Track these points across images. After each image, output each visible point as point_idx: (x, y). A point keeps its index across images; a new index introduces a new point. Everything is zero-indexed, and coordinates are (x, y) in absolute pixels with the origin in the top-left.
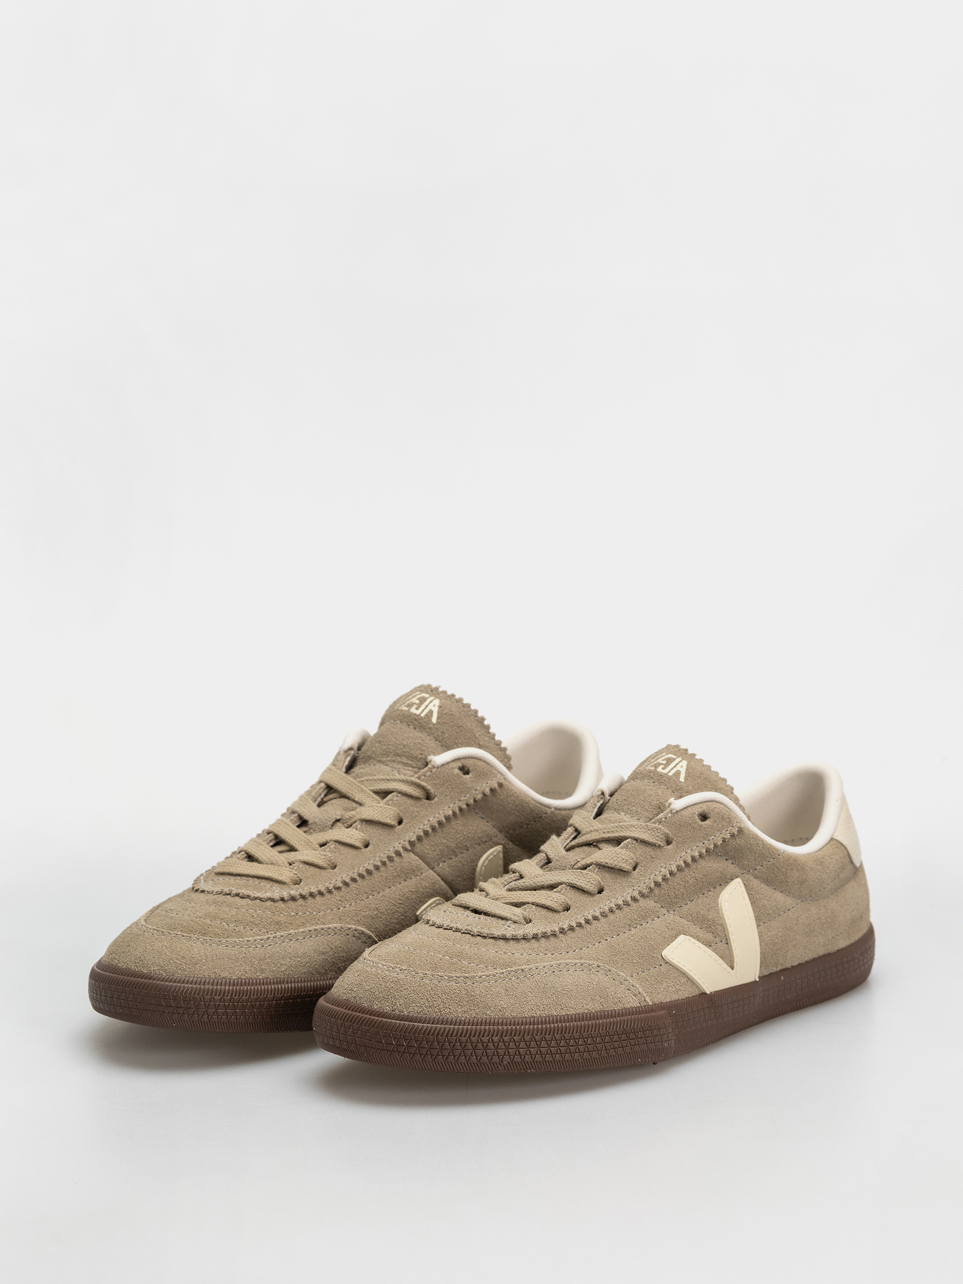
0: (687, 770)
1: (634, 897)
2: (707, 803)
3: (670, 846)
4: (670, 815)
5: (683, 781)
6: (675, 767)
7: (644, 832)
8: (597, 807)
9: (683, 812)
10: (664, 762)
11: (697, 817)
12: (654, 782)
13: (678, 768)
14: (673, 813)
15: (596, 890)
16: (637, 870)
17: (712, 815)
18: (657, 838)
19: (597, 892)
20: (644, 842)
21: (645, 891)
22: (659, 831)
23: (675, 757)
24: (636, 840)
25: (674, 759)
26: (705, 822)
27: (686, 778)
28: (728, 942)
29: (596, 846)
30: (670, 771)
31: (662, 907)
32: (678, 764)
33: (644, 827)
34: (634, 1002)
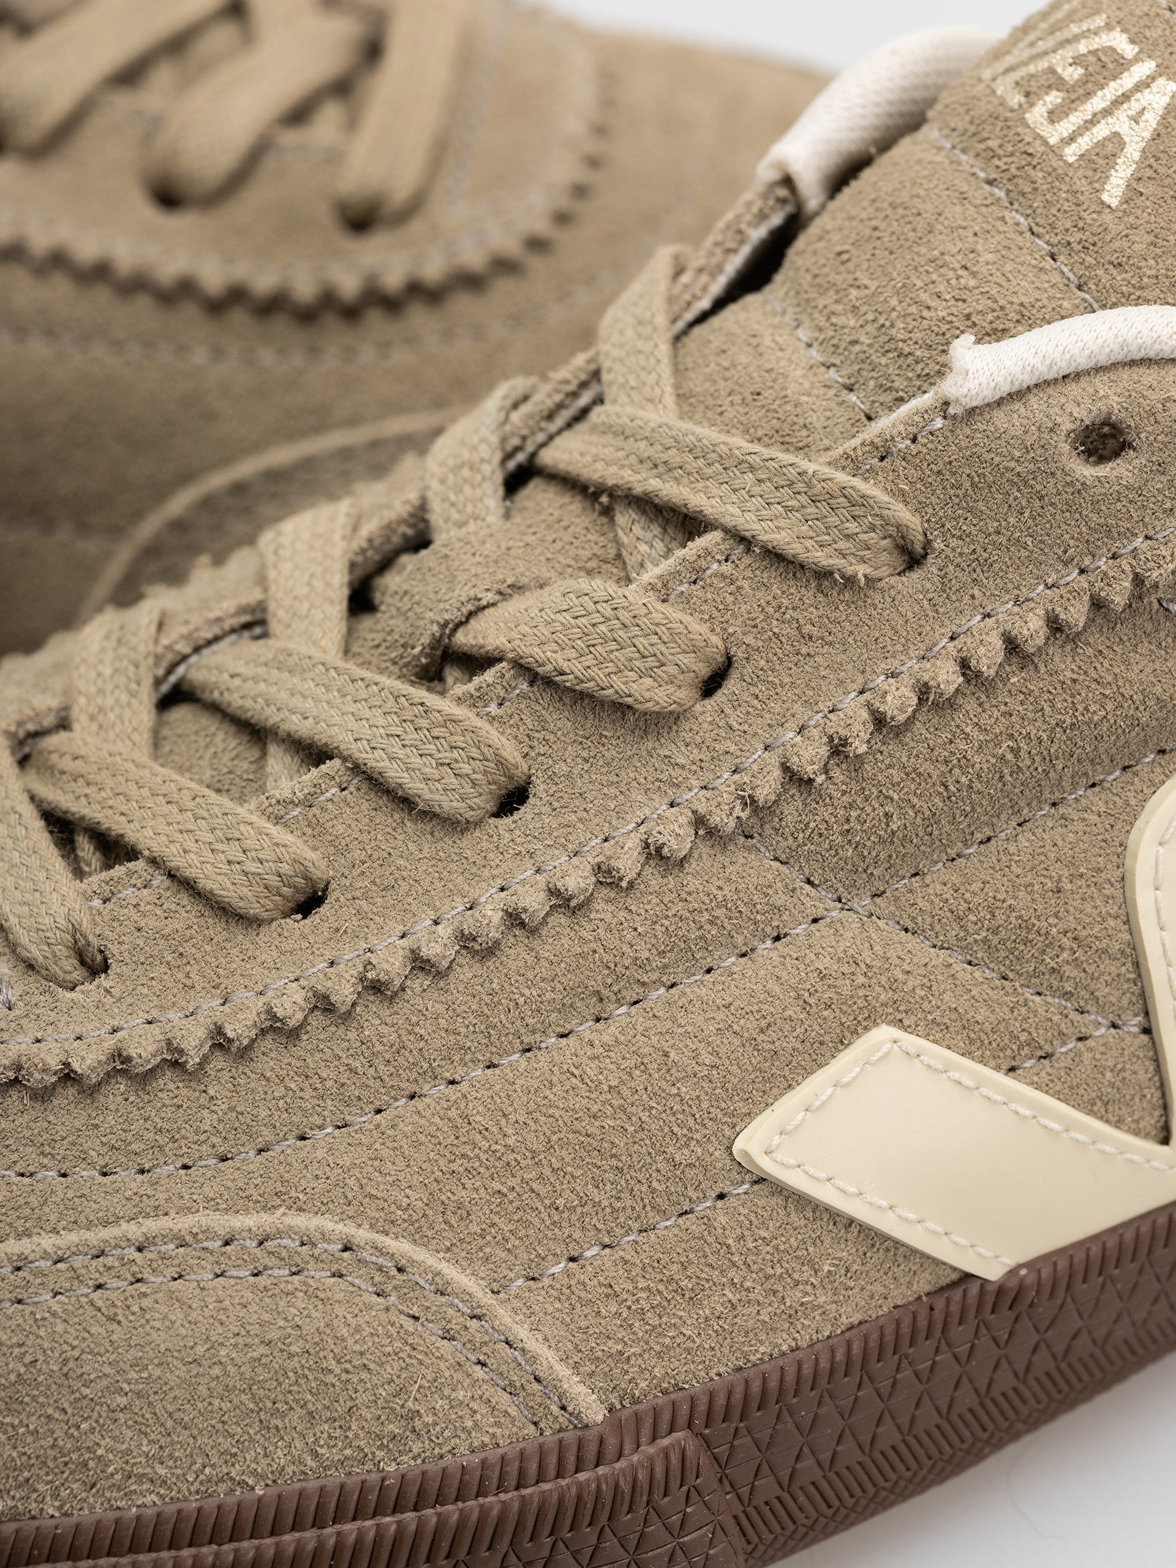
0: (1157, 136)
1: (659, 849)
2: (1136, 373)
3: (915, 575)
4: (939, 423)
5: (1114, 203)
6: (1107, 112)
7: (789, 509)
8: (746, 251)
9: (1000, 418)
10: (1072, 74)
11: (1066, 448)
12: (990, 182)
13: (1120, 122)
14: (954, 417)
15: (484, 802)
16: (720, 696)
17: (1145, 434)
18: (842, 545)
19: (491, 806)
20: (775, 557)
21: (723, 819)
22: (858, 511)
23: (1129, 50)
24: (745, 542)
25: (1122, 65)
26: (1103, 470)
27: (1132, 193)
28: (1154, 1027)
29: (607, 512)
30: (1072, 139)
31: (809, 882)
32: (1126, 97)
33: (791, 484)
34: (497, 1424)
